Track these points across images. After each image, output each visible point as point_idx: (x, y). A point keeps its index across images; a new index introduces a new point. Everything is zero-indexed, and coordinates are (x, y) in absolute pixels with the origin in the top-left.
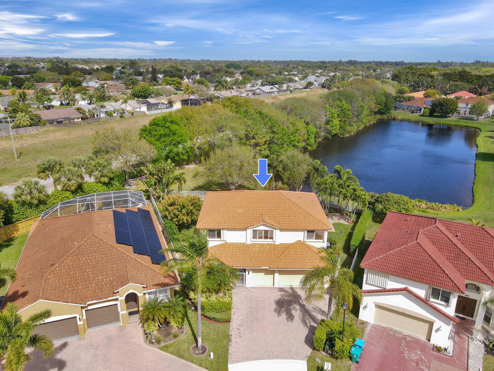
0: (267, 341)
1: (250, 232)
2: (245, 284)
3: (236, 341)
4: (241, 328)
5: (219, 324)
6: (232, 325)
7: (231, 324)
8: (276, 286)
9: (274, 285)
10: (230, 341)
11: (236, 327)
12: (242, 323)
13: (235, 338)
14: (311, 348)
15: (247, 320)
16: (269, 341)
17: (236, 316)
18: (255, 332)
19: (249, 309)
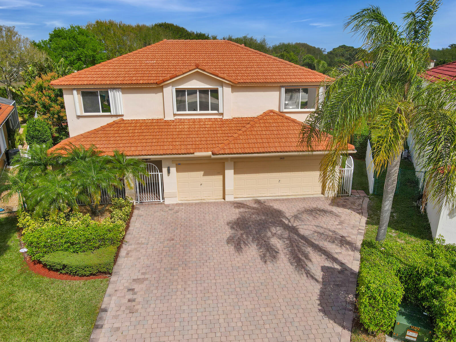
0: (211, 318)
1: (170, 92)
2: (163, 198)
3: (116, 325)
4: (137, 287)
5: (78, 283)
6: (115, 282)
7: (113, 278)
8: (229, 198)
9: (224, 199)
10: (97, 327)
11: (126, 284)
12: (143, 274)
13: (116, 317)
14: (344, 327)
15: (159, 267)
16: (217, 317)
17: (132, 259)
18: (179, 293)
19: (166, 243)
